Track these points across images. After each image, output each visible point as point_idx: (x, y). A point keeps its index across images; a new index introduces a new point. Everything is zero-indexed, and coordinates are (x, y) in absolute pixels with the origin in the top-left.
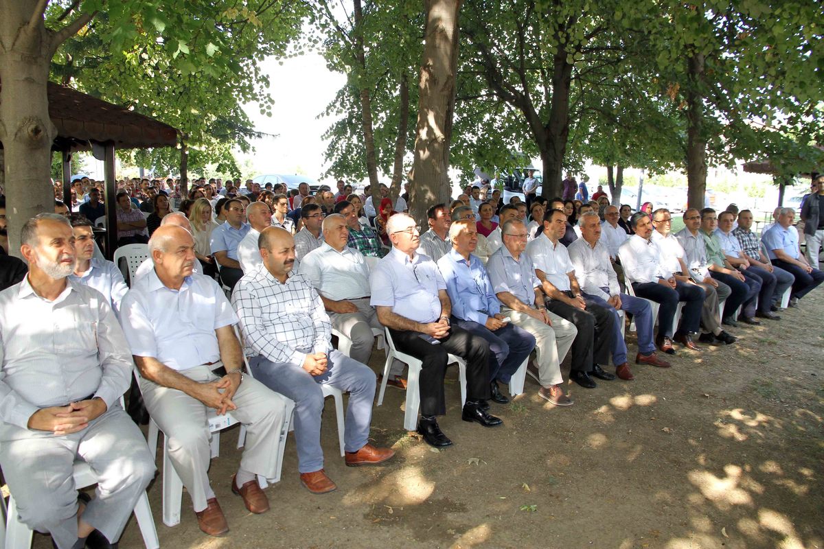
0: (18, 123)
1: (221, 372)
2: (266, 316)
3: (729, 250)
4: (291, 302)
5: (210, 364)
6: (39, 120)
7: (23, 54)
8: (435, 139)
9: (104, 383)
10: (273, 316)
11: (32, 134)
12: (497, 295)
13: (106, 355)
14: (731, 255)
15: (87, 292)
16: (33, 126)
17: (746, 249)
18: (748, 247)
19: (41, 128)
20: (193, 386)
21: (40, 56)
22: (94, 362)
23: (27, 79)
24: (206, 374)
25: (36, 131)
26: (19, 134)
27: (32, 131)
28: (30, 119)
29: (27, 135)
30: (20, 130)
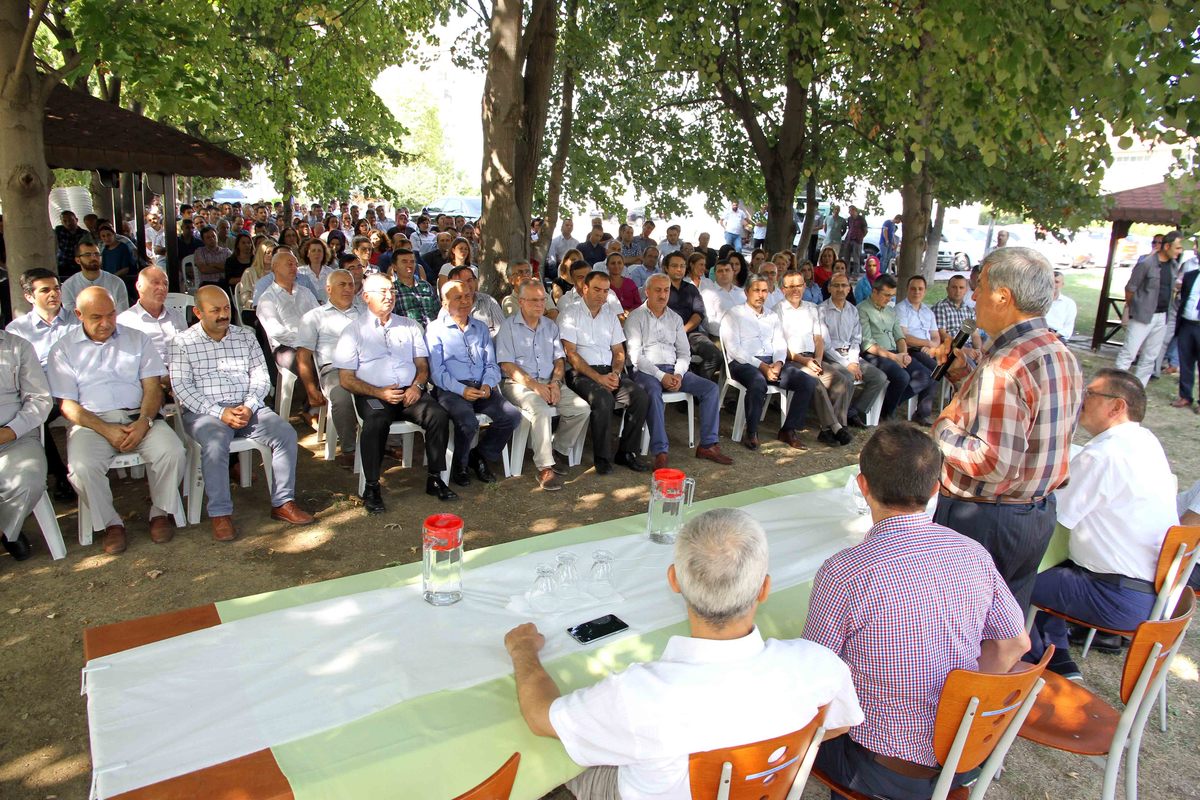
0: (10, 172)
1: (135, 417)
2: (196, 371)
3: (915, 326)
4: (224, 360)
5: (127, 409)
6: (31, 168)
7: (11, 102)
8: (501, 180)
9: (18, 417)
10: (203, 372)
11: (23, 183)
12: (500, 364)
13: (26, 394)
14: (917, 336)
15: (13, 341)
16: (24, 175)
17: (951, 328)
18: (954, 325)
19: (32, 176)
20: (103, 426)
21: (31, 102)
22: (14, 398)
23: (17, 127)
24: (120, 417)
25: (28, 180)
26: (11, 183)
27: (23, 179)
28: (21, 168)
29: (18, 185)
30: (12, 178)
